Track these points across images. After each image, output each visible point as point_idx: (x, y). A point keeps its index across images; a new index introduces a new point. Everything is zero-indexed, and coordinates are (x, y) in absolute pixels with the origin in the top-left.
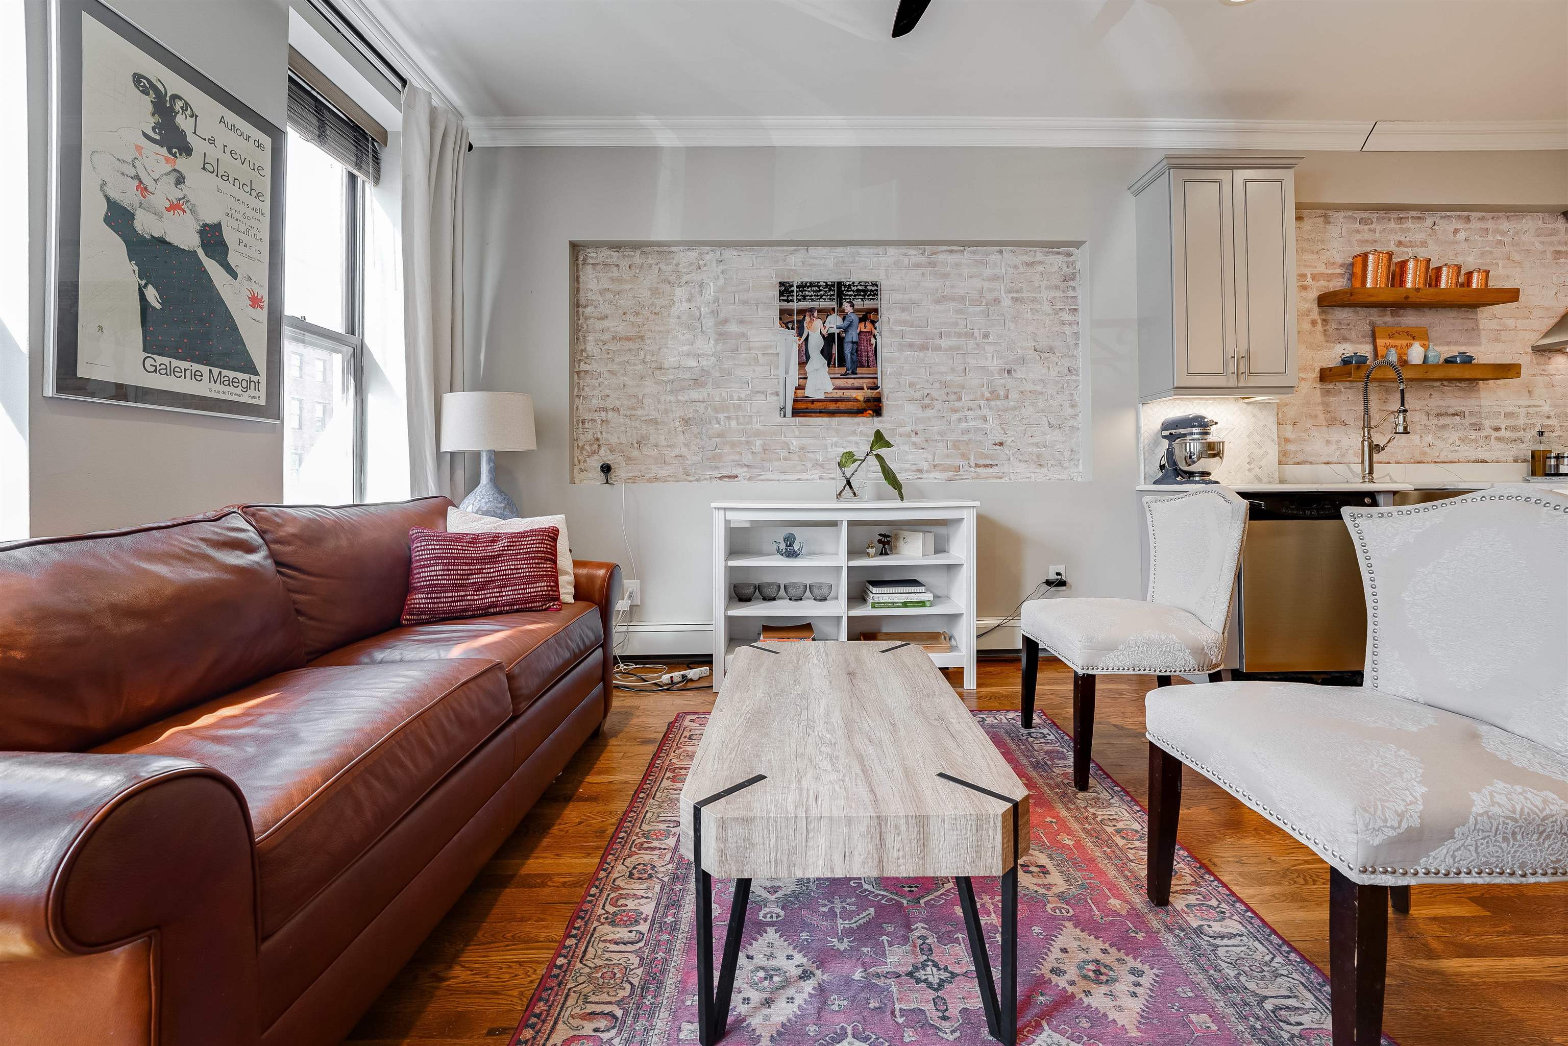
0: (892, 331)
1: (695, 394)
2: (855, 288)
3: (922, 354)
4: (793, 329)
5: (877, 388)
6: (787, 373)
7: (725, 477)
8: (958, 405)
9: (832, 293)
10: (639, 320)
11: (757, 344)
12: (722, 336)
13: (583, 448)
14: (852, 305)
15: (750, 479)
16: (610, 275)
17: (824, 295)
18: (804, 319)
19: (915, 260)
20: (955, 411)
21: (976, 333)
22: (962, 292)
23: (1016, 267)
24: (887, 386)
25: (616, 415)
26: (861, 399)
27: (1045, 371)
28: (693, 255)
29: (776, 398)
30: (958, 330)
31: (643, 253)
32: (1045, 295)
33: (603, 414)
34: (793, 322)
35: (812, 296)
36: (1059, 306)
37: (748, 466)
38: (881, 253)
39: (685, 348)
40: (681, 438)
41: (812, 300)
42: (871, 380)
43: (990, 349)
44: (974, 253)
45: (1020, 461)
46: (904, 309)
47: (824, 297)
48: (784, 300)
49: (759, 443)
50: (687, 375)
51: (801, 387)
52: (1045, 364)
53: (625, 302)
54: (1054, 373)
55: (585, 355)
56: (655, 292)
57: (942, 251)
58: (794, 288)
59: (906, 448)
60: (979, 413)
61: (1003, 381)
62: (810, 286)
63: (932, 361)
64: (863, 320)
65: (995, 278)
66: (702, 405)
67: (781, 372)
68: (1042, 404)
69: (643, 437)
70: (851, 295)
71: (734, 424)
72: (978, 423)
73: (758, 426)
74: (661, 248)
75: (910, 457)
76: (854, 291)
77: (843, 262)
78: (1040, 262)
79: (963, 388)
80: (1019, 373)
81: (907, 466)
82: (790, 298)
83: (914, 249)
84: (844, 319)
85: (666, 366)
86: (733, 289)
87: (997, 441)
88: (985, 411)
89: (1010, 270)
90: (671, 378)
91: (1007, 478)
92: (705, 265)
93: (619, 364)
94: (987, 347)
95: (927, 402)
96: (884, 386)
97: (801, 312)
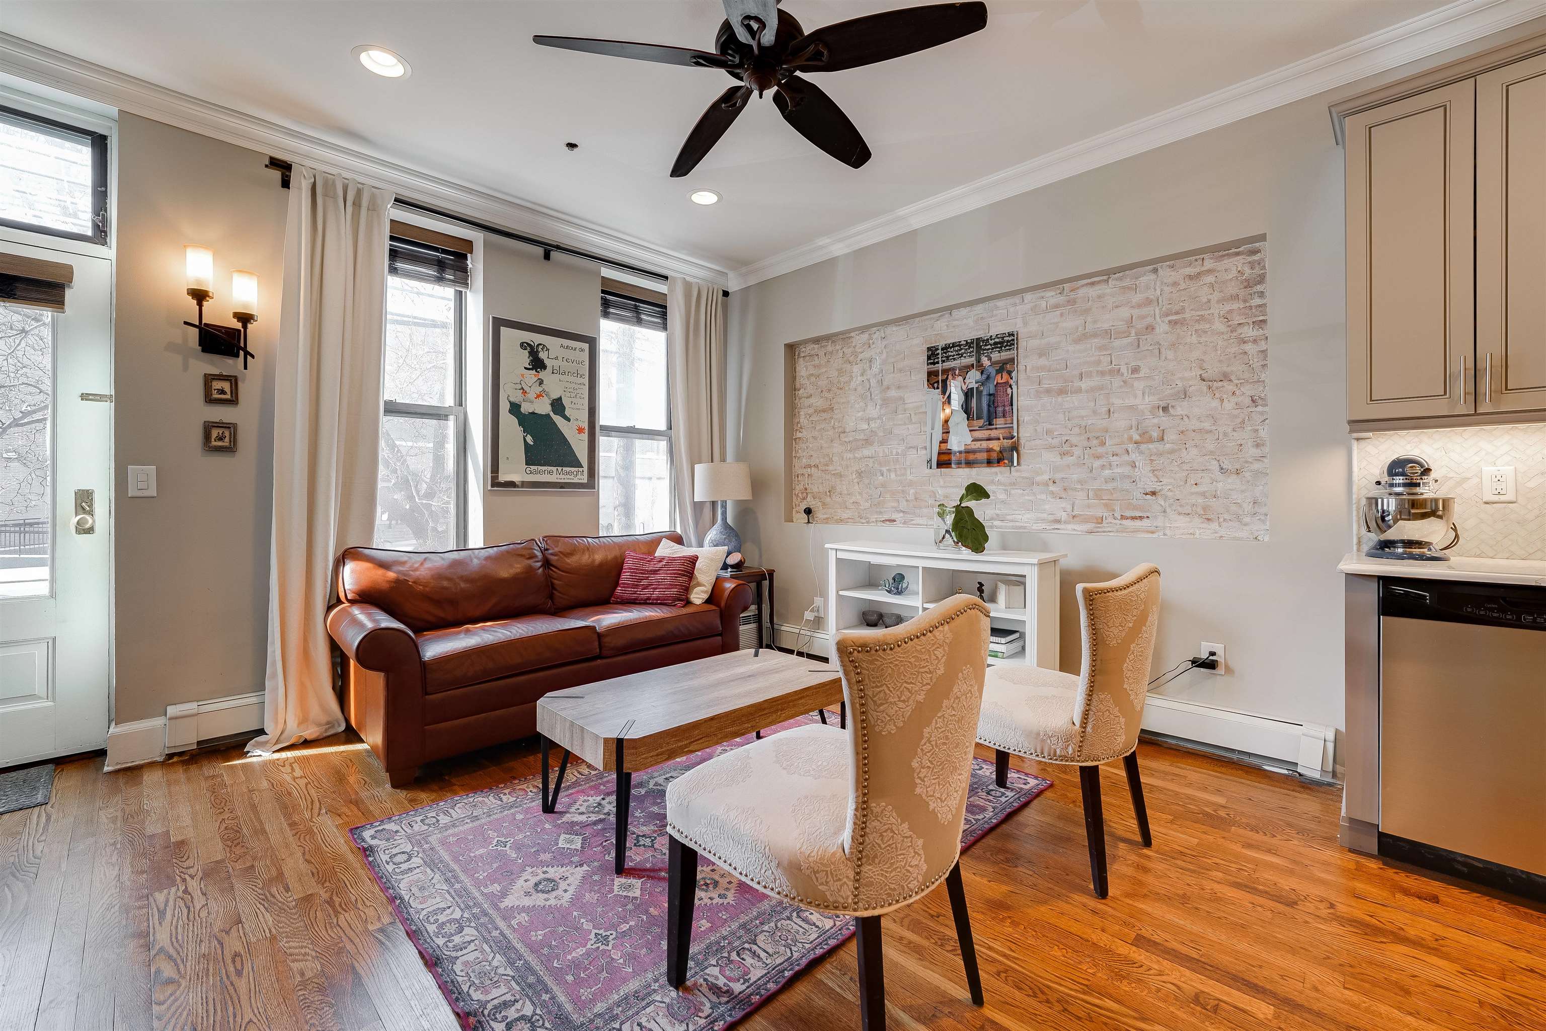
0: (1028, 378)
1: (866, 452)
2: (993, 341)
3: (1060, 399)
4: (938, 388)
5: (1012, 437)
6: (932, 429)
7: (887, 520)
8: (1100, 450)
9: (971, 350)
10: (830, 396)
11: (911, 405)
12: (885, 402)
13: (798, 496)
14: (990, 359)
15: (905, 523)
16: (813, 363)
17: (964, 353)
18: (947, 378)
19: (1052, 301)
20: (1098, 457)
21: (1124, 369)
22: (1106, 326)
23: (1175, 284)
24: (1025, 434)
25: (816, 469)
26: (998, 449)
27: (1215, 403)
28: (865, 336)
29: (924, 452)
30: (1100, 369)
31: (833, 342)
32: (1217, 310)
33: (809, 469)
34: (938, 382)
35: (954, 355)
36: (1237, 319)
37: (903, 512)
38: (1018, 302)
39: (860, 414)
40: (856, 487)
41: (954, 359)
42: (1007, 430)
43: (1139, 385)
44: (1121, 279)
45: (1180, 514)
46: (1040, 355)
47: (964, 355)
48: (931, 364)
49: (912, 491)
50: (862, 437)
51: (944, 441)
52: (1217, 395)
53: (823, 383)
54: (1229, 405)
55: (799, 425)
56: (841, 371)
57: (1083, 286)
58: (939, 351)
59: (1043, 497)
60: (1126, 458)
61: (1156, 421)
62: (953, 346)
63: (1072, 405)
64: (999, 371)
65: (1148, 302)
66: (871, 460)
67: (928, 428)
68: (1210, 446)
69: (832, 487)
70: (989, 349)
71: (893, 476)
72: (1127, 470)
73: (910, 477)
74: (843, 337)
75: (1047, 507)
76: (991, 345)
77: (982, 318)
78: (1210, 271)
79: (1107, 431)
80: (1179, 409)
81: (1045, 515)
82: (936, 360)
83: (1050, 290)
84: (982, 373)
85: (847, 431)
86: (893, 360)
87: (1148, 490)
88: (1134, 456)
89: (1167, 289)
90: (851, 439)
91: (1161, 533)
92: (873, 343)
93: (820, 430)
94: (1136, 384)
95: (1066, 448)
96: (1020, 435)
97: (945, 371)
